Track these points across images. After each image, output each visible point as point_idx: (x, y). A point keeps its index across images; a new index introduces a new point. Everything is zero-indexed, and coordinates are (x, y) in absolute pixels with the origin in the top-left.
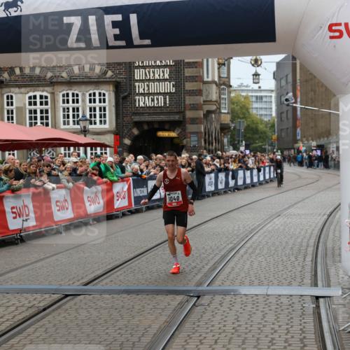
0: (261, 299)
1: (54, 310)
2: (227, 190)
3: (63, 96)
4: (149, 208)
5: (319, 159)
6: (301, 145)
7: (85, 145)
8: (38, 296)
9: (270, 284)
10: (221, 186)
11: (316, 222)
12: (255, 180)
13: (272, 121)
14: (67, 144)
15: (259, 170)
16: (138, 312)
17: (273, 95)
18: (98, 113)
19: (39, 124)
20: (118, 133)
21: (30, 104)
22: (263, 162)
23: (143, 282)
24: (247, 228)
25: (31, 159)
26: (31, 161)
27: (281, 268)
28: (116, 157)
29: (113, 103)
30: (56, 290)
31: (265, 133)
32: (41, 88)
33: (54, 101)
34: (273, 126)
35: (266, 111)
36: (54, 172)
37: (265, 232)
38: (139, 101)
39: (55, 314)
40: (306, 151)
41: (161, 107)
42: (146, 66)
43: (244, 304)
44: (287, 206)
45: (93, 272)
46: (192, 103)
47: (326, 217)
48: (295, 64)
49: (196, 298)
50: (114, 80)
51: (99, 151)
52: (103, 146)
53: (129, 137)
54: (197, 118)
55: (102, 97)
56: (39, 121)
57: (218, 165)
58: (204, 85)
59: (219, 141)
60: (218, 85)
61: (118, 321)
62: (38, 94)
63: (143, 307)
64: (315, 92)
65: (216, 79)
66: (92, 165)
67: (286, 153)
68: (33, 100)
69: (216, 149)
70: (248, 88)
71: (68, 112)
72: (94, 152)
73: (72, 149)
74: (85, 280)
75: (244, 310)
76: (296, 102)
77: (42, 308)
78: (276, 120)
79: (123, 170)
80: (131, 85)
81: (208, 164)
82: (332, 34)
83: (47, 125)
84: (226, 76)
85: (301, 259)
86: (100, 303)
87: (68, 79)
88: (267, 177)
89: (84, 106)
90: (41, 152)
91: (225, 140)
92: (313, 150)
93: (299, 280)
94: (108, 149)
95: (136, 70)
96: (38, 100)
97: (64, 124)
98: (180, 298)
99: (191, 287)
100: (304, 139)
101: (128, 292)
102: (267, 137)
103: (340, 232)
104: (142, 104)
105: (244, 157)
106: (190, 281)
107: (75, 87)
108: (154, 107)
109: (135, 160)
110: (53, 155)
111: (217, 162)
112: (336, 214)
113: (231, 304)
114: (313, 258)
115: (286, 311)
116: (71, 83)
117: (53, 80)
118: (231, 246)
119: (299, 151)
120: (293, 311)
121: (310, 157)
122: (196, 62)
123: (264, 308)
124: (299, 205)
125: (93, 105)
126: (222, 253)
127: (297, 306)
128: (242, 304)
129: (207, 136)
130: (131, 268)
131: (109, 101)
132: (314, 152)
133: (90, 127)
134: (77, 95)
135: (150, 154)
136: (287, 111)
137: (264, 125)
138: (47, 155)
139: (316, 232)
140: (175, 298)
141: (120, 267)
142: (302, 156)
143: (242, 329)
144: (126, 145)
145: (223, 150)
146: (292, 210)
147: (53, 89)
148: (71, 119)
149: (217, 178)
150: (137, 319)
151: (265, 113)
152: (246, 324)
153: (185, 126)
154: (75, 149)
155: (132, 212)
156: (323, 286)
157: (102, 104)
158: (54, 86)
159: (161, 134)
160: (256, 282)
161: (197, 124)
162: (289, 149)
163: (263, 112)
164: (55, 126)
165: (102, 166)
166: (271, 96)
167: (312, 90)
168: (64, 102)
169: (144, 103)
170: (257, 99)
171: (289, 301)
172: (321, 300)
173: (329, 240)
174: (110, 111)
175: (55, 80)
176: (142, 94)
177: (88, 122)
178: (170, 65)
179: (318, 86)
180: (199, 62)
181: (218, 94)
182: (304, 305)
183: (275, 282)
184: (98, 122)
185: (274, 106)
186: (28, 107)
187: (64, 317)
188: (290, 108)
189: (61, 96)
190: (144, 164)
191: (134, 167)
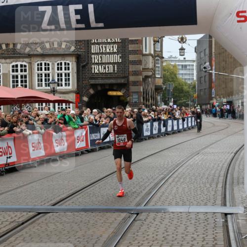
0: (184, 216)
1: (30, 224)
2: (160, 135)
3: (38, 65)
4: (101, 149)
5: (229, 111)
6: (215, 101)
7: (54, 102)
8: (18, 214)
9: (191, 204)
10: (155, 132)
11: (226, 158)
12: (181, 127)
13: (193, 84)
14: (40, 101)
15: (184, 120)
16: (93, 226)
17: (195, 64)
18: (63, 77)
19: (20, 86)
20: (79, 92)
21: (13, 71)
22: (187, 114)
23: (97, 203)
24: (174, 163)
25: (14, 112)
26: (13, 113)
27: (199, 193)
28: (77, 110)
29: (75, 70)
30: (31, 209)
31: (188, 92)
32: (21, 60)
33: (31, 69)
34: (194, 87)
35: (190, 76)
36: (30, 122)
37: (187, 166)
38: (94, 69)
39: (31, 227)
40: (218, 106)
41: (111, 73)
42: (100, 43)
43: (171, 219)
44: (204, 147)
45: (59, 196)
46: (134, 70)
47: (233, 154)
48: (212, 41)
49: (136, 215)
50: (76, 53)
51: (64, 106)
52: (67, 102)
53: (87, 96)
54: (138, 82)
55: (67, 66)
56: (19, 84)
57: (153, 116)
58: (143, 57)
59: (154, 98)
60: (153, 57)
61: (77, 232)
62: (19, 64)
63: (96, 221)
64: (226, 62)
65: (152, 53)
66: (59, 117)
67: (204, 107)
68: (15, 68)
69: (151, 104)
70: (176, 59)
71: (42, 77)
72: (60, 106)
73: (44, 104)
75: (171, 223)
76: (211, 70)
77: (21, 223)
78: (196, 82)
79: (82, 120)
80: (88, 57)
81: (145, 116)
82: (239, 19)
83: (26, 86)
84: (159, 50)
85: (214, 186)
86: (64, 219)
87: (42, 53)
88: (190, 125)
89: (54, 73)
90: (21, 107)
91: (159, 98)
93: (212, 201)
94: (71, 104)
95: (92, 46)
96: (19, 68)
97: (39, 86)
98: (124, 215)
99: (132, 206)
100: (217, 97)
102: (190, 95)
103: (243, 165)
104: (96, 71)
105: (172, 110)
106: (131, 202)
107: (47, 59)
108: (106, 73)
109: (91, 112)
110: (30, 108)
111: (152, 114)
112: (240, 153)
113: (162, 219)
114: (223, 185)
115: (203, 225)
116: (43, 56)
118: (162, 176)
119: (214, 106)
120: (208, 224)
121: (222, 110)
122: (138, 40)
123: (186, 222)
124: (213, 146)
125: (60, 71)
126: (156, 181)
127: (211, 221)
128: (170, 219)
129: (145, 95)
130: (87, 193)
131: (72, 69)
132: (225, 106)
133: (58, 88)
134: (48, 65)
135: (102, 108)
136: (205, 76)
137: (187, 87)
138: (25, 109)
139: (226, 165)
140: (120, 215)
141: (80, 192)
142: (216, 110)
143: (170, 238)
144: (84, 101)
145: (156, 105)
146: (208, 150)
147: (30, 60)
148: (44, 82)
149: (152, 126)
150: (91, 231)
151: (189, 77)
152: (173, 234)
153: (128, 87)
154: (46, 105)
155: (88, 151)
156: (230, 206)
157: (67, 71)
158: (31, 57)
159: (111, 93)
160: (181, 203)
161: (138, 85)
162: (206, 104)
163: (187, 77)
164: (32, 87)
165: (67, 117)
166: (193, 65)
167: (223, 61)
168: (38, 70)
169: (98, 70)
170: (182, 67)
171: (205, 217)
172: (229, 216)
173: (235, 171)
174: (73, 76)
175: (32, 53)
176: (96, 64)
177: (56, 84)
178: (118, 42)
179: (228, 58)
180: (140, 40)
181: (153, 64)
182: (216, 220)
183: (195, 203)
184: (64, 84)
185: (195, 72)
186: (11, 73)
187: (37, 229)
188: (207, 74)
189: (36, 65)
190: (98, 116)
191: (90, 118)
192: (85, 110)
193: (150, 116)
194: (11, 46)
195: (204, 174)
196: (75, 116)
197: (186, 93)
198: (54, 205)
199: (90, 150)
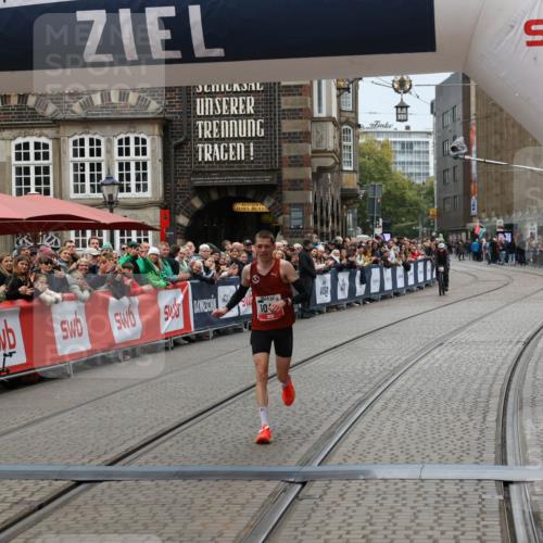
0: (410, 486)
1: (56, 508)
2: (353, 301)
3: (75, 143)
4: (219, 334)
5: (510, 248)
6: (478, 224)
7: (112, 227)
8: (30, 484)
9: (426, 460)
10: (342, 295)
11: (504, 355)
12: (400, 284)
13: (428, 185)
14: (80, 225)
15: (407, 268)
16: (202, 511)
17: (431, 140)
18: (133, 172)
19: (33, 191)
20: (167, 206)
21: (18, 157)
22: (413, 254)
23: (210, 458)
24: (386, 366)
25: (19, 251)
26: (19, 253)
27: (444, 434)
28: (164, 247)
29: (160, 156)
30: (60, 473)
31: (416, 204)
32: (37, 131)
33: (59, 152)
34: (430, 193)
35: (419, 168)
36: (57, 273)
37: (418, 372)
38: (203, 151)
39: (59, 514)
40: (486, 235)
41: (241, 161)
42: (215, 92)
43: (382, 496)
44: (454, 328)
45: (124, 442)
46: (292, 154)
47: (520, 346)
48: (469, 87)
49: (299, 486)
50: (162, 116)
51: (134, 236)
52: (142, 228)
53: (187, 213)
54: (301, 181)
55: (141, 146)
56: (33, 186)
57: (337, 259)
58: (314, 124)
59: (338, 219)
60: (337, 124)
61: (166, 525)
62: (32, 140)
63: (209, 501)
64: (501, 134)
65: (334, 114)
66: (122, 261)
67: (452, 238)
68: (22, 151)
69: (333, 232)
70: (388, 130)
71: (83, 170)
72: (126, 238)
73: (89, 233)
74: (111, 456)
75: (382, 505)
76: (469, 153)
77: (36, 505)
78: (435, 182)
79: (176, 268)
80: (189, 125)
81: (320, 259)
82: (530, 38)
83: (47, 192)
84: (350, 108)
85: (478, 418)
86: (136, 495)
87: (83, 116)
88: (421, 279)
89: (110, 161)
90: (35, 239)
92: (498, 233)
93: (475, 453)
94: (150, 233)
95: (198, 100)
96: (32, 151)
97: (76, 191)
98: (272, 485)
99: (291, 466)
100: (483, 215)
101: (184, 476)
102: (420, 211)
104: (208, 157)
105: (381, 245)
107: (95, 129)
108: (228, 161)
109: (197, 251)
110: (56, 242)
112: (537, 342)
113: (359, 495)
114: (498, 416)
115: (453, 508)
116: (86, 123)
117: (58, 117)
118: (359, 395)
119: (475, 236)
120: (465, 506)
121: (493, 245)
122: (301, 86)
123: (415, 502)
124: (475, 326)
125: (124, 158)
126: (345, 408)
127: (472, 498)
128: (379, 495)
129: (318, 210)
130: (188, 435)
131: (153, 151)
132: (501, 236)
133: (121, 195)
134: (99, 142)
135: (221, 241)
136: (454, 168)
137: (415, 192)
138: (46, 245)
139: (504, 372)
140: (264, 486)
141: (170, 434)
142: (481, 244)
143: (378, 538)
144: (179, 224)
145: (345, 234)
146: (463, 336)
147: (58, 132)
148: (87, 183)
149: (335, 281)
150: (198, 522)
151: (418, 171)
152: (385, 528)
153: (281, 193)
154: (93, 234)
155: (190, 340)
156: (516, 464)
157: (141, 158)
158: (59, 126)
159: (240, 207)
160: (402, 457)
161: (302, 189)
162: (458, 232)
163: (414, 170)
164: (60, 195)
165: (140, 262)
166: (427, 143)
167: (496, 132)
168: (75, 155)
169: (212, 155)
170: (403, 147)
171: (458, 490)
172: (513, 488)
173: (526, 385)
174: (154, 168)
175: (61, 116)
176: (208, 140)
177: (117, 187)
178: (256, 91)
179: (507, 125)
180: (305, 86)
181: (337, 139)
182: (484, 496)
183: (435, 457)
184: (133, 187)
185: (432, 159)
186: (14, 161)
187: (75, 519)
188: (459, 163)
189: (71, 143)
190: (211, 259)
191: (194, 263)
192: (183, 245)
193: (332, 258)
194: (14, 101)
195: (454, 390)
196: (160, 260)
197: (411, 206)
198: (111, 464)
199: (194, 337)
